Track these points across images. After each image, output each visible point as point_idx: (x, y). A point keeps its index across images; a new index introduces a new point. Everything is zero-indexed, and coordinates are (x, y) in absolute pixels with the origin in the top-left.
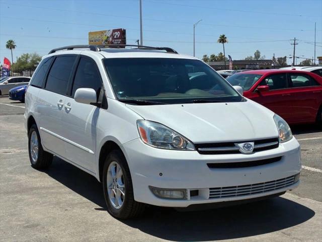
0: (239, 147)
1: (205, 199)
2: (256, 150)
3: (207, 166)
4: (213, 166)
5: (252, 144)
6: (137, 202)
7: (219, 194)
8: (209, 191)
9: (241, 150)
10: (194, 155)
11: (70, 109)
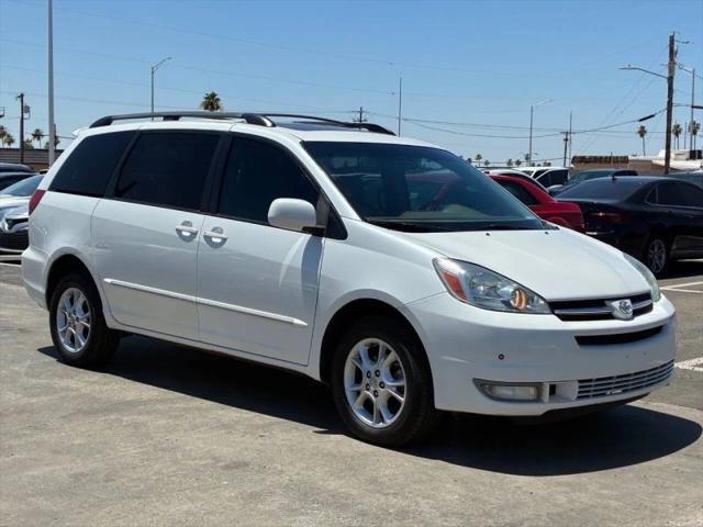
0: (614, 309)
1: (568, 400)
2: (637, 313)
3: (575, 341)
4: (585, 340)
5: (628, 302)
6: (441, 411)
7: (589, 391)
8: (578, 385)
9: (616, 313)
10: (551, 322)
11: (224, 240)
